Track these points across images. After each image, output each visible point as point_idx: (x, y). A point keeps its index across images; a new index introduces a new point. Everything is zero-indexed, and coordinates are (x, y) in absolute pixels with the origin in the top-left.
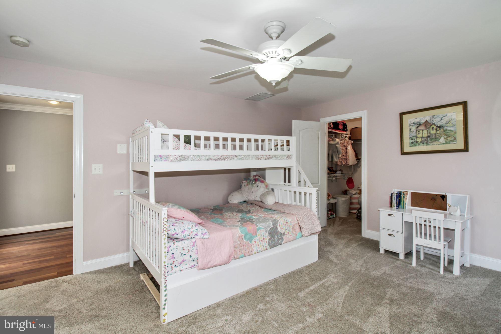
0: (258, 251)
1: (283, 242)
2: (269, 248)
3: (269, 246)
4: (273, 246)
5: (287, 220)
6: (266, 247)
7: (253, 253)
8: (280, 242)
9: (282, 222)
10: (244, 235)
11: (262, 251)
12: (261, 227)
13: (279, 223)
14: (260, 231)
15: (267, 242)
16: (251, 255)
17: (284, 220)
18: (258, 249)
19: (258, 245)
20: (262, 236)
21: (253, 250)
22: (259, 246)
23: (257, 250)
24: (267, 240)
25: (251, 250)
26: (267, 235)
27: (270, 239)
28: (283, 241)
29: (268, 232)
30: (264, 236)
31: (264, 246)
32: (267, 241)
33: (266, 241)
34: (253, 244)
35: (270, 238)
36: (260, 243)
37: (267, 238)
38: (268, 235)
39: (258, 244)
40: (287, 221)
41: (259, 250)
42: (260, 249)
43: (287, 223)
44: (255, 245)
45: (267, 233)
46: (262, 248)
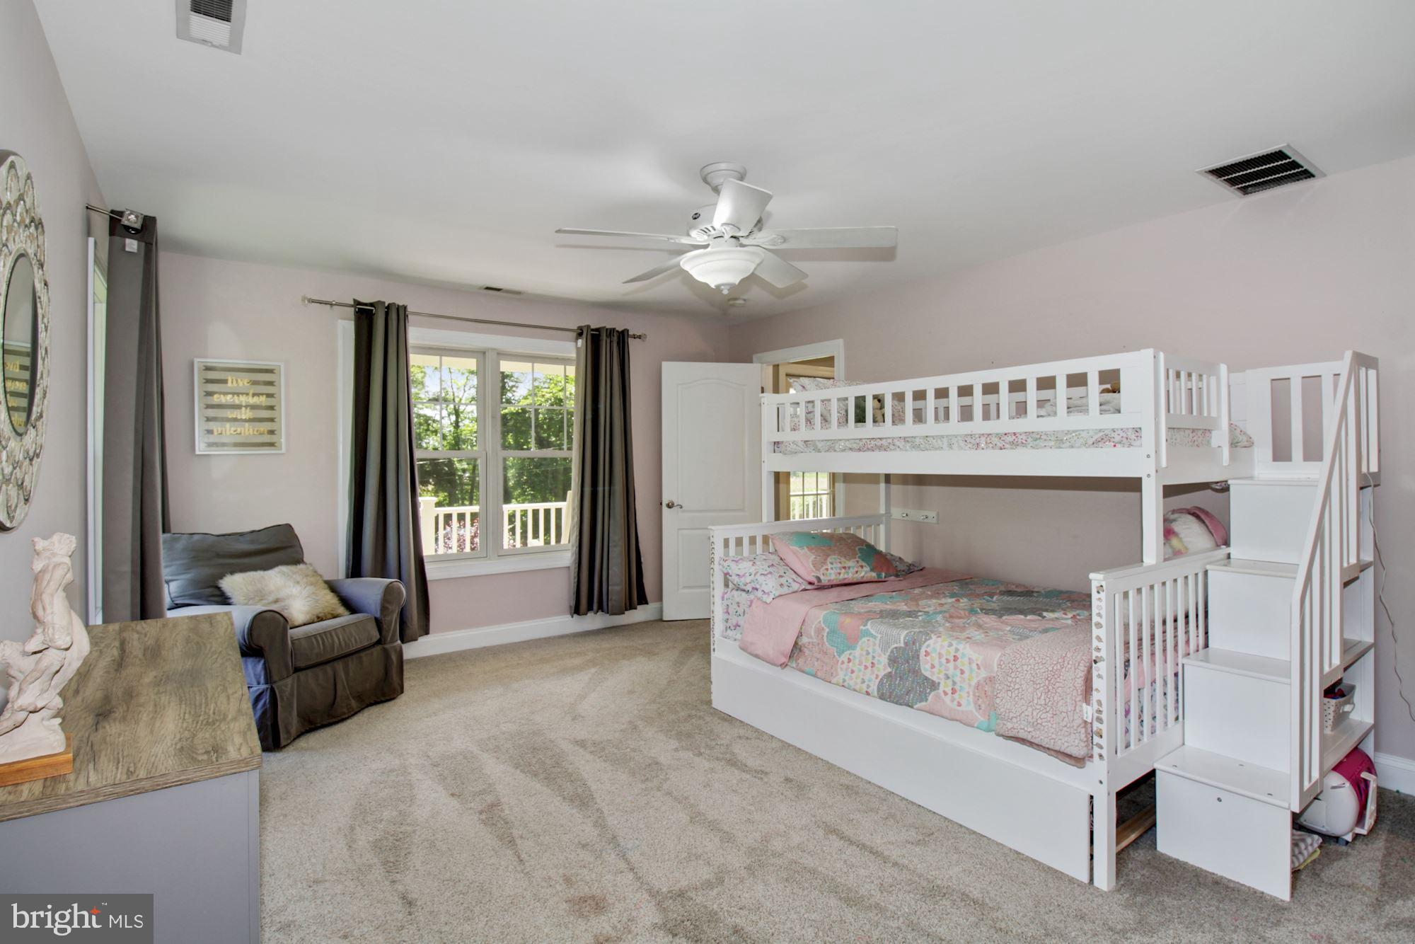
0: (846, 684)
1: (918, 705)
2: (876, 694)
3: (879, 689)
4: (890, 697)
5: (957, 650)
6: (868, 686)
7: (834, 681)
8: (913, 699)
9: (938, 646)
10: (827, 630)
11: (855, 690)
12: (874, 633)
13: (928, 646)
14: (868, 640)
15: (876, 678)
16: (827, 682)
17: (950, 645)
18: (847, 678)
19: (853, 672)
20: (870, 656)
21: (837, 675)
22: (854, 675)
23: (844, 681)
24: (881, 674)
25: (832, 671)
26: (884, 659)
27: (889, 675)
28: (920, 702)
29: (888, 654)
30: (874, 657)
31: (863, 682)
32: (880, 677)
33: (877, 676)
34: (843, 663)
35: (890, 673)
36: (860, 671)
37: (883, 668)
38: (887, 661)
39: (854, 668)
40: (959, 655)
41: (847, 682)
42: (852, 683)
43: (956, 658)
44: (845, 666)
45: (887, 656)
46: (856, 683)
